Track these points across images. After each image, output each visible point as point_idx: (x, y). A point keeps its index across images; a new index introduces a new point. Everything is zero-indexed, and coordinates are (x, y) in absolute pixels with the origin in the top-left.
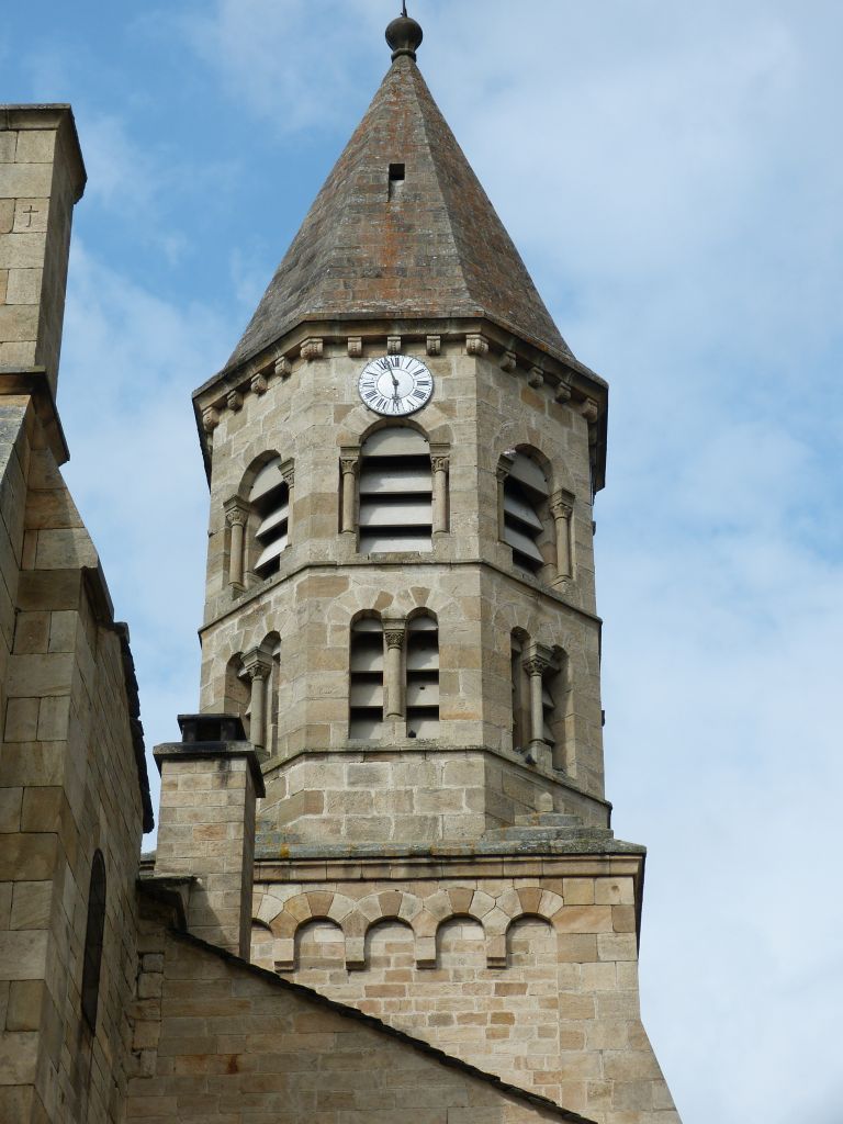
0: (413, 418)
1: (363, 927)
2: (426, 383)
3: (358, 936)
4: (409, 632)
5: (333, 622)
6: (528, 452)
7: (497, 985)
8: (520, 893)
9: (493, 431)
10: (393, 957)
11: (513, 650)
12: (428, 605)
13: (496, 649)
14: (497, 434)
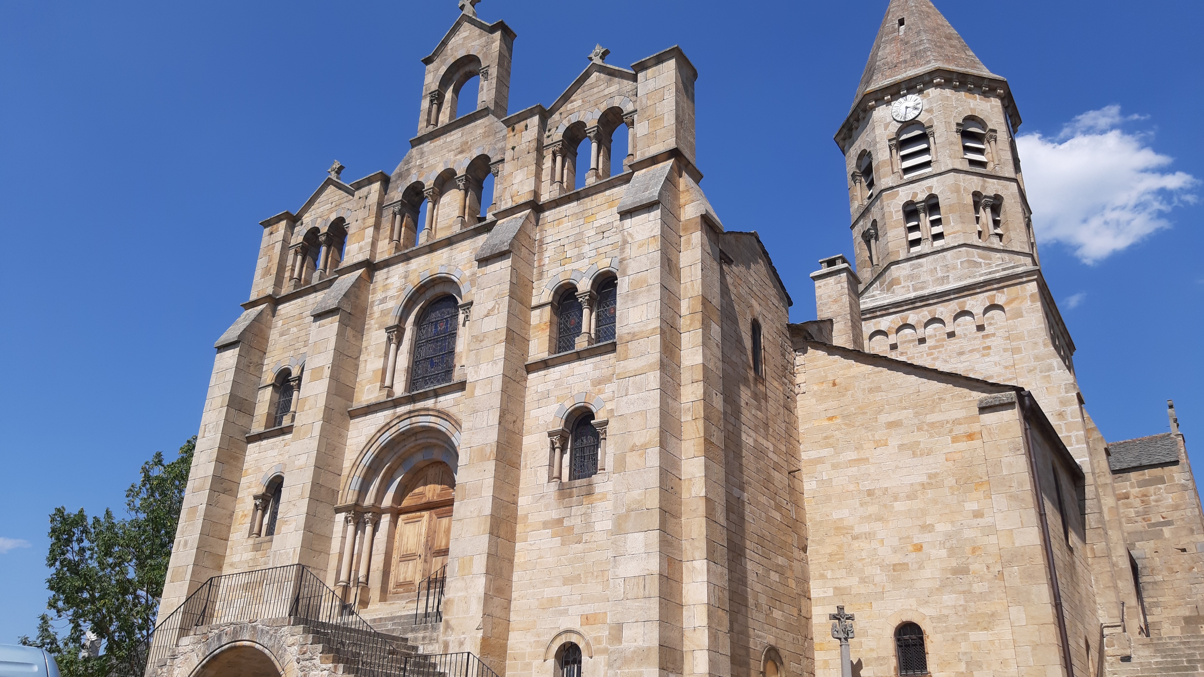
0: (917, 119)
1: (923, 324)
2: (919, 103)
3: (921, 328)
4: (928, 205)
5: (895, 209)
6: (971, 119)
7: (983, 336)
8: (988, 297)
9: (952, 114)
10: (937, 333)
11: (974, 201)
12: (933, 192)
13: (965, 202)
14: (954, 115)
